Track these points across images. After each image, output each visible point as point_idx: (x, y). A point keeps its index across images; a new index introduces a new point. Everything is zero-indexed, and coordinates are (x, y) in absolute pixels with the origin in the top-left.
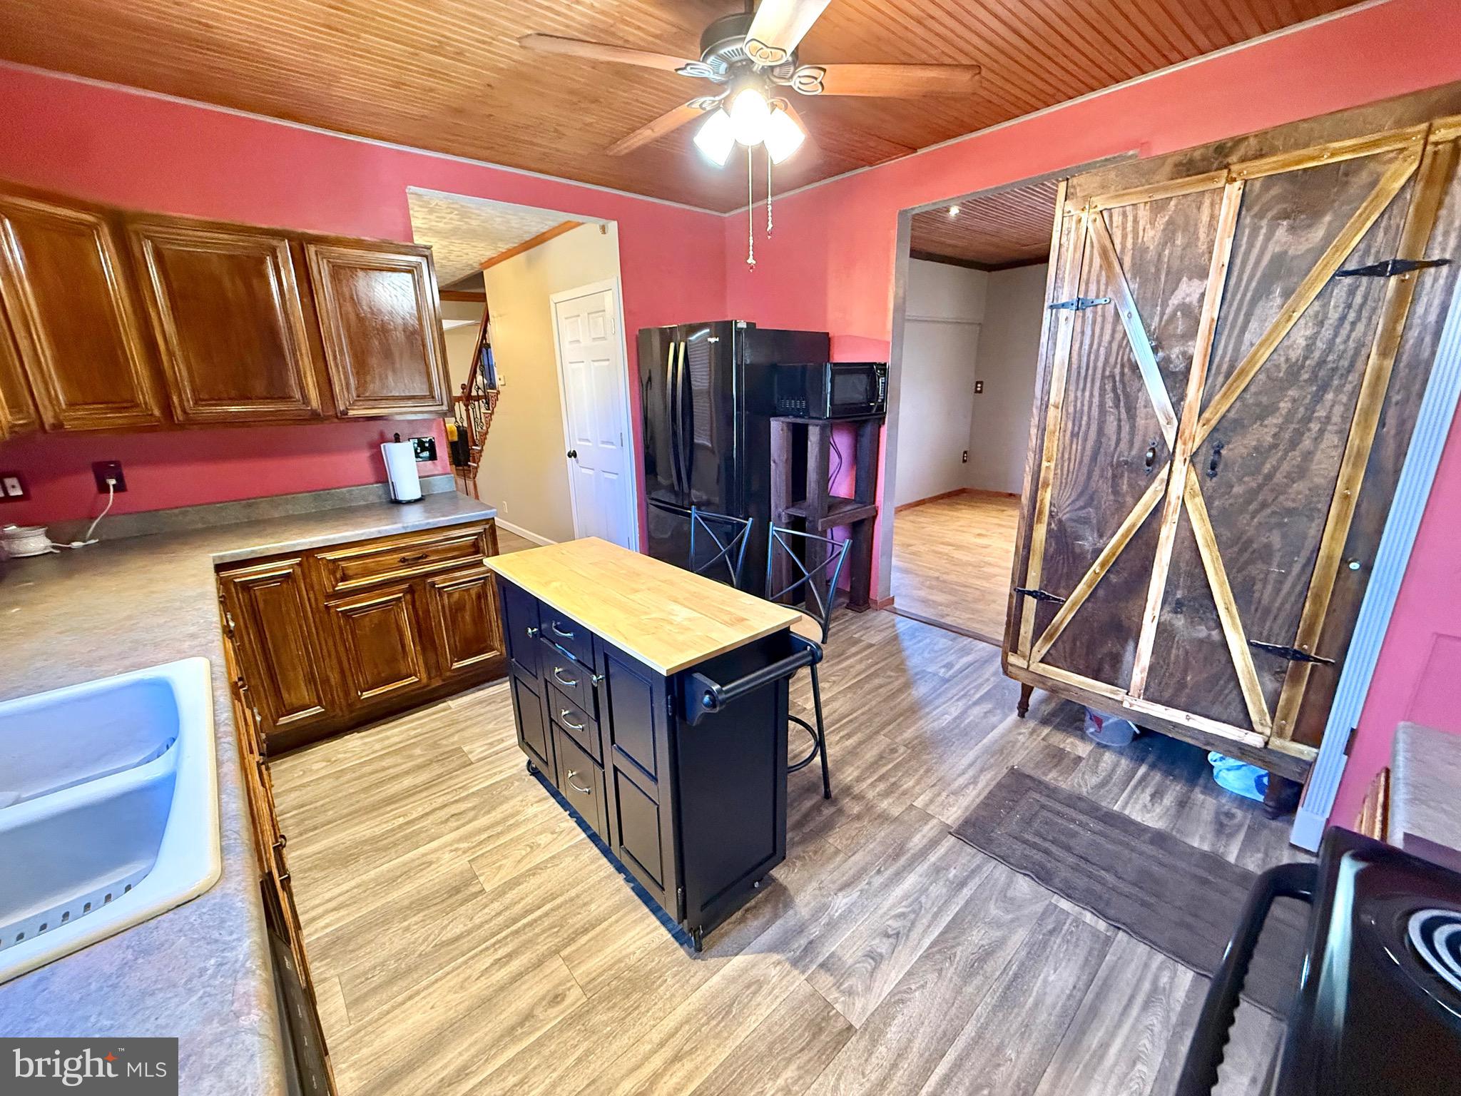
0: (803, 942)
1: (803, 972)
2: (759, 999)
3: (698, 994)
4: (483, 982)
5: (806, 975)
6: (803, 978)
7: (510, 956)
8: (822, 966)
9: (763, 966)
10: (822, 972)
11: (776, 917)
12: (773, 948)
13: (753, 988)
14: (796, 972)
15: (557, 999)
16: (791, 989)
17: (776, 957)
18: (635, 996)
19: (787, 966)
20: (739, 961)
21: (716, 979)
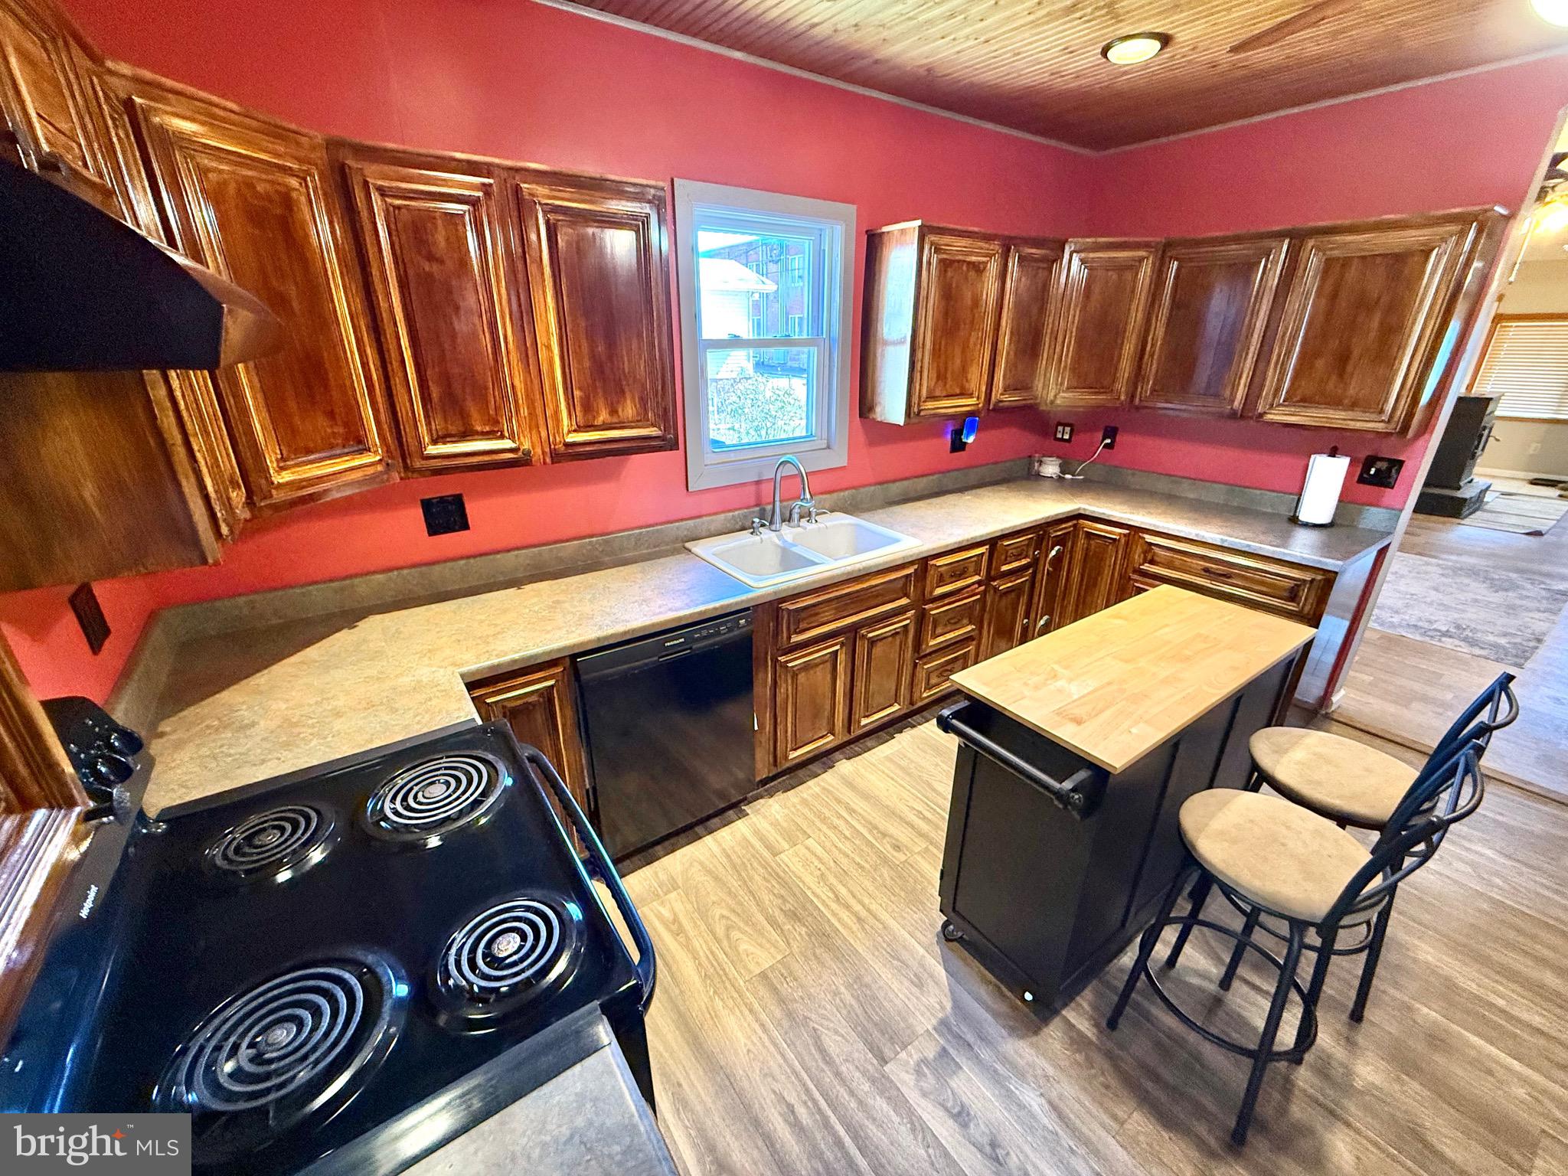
0: (970, 1037)
1: (935, 1029)
2: (907, 983)
3: (907, 936)
4: (906, 810)
5: (933, 1032)
6: (930, 1028)
7: (924, 818)
8: (944, 1049)
9: (937, 992)
10: (938, 1049)
11: (996, 1015)
12: (957, 1005)
13: (915, 979)
14: (934, 1022)
15: (897, 848)
16: (917, 1013)
17: (948, 1005)
18: (903, 894)
19: (940, 1015)
20: (941, 972)
21: (922, 951)
